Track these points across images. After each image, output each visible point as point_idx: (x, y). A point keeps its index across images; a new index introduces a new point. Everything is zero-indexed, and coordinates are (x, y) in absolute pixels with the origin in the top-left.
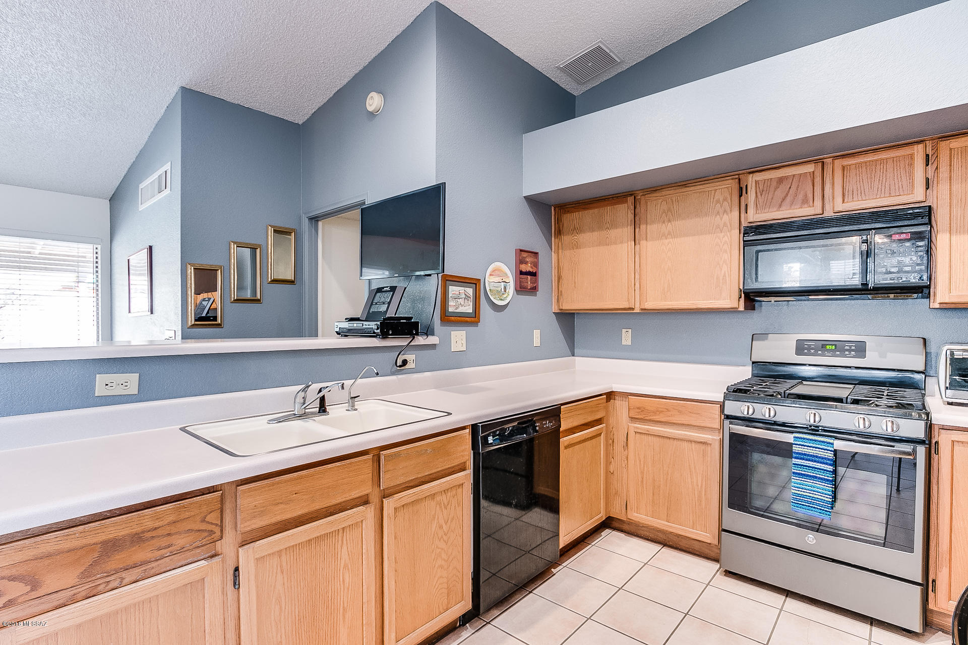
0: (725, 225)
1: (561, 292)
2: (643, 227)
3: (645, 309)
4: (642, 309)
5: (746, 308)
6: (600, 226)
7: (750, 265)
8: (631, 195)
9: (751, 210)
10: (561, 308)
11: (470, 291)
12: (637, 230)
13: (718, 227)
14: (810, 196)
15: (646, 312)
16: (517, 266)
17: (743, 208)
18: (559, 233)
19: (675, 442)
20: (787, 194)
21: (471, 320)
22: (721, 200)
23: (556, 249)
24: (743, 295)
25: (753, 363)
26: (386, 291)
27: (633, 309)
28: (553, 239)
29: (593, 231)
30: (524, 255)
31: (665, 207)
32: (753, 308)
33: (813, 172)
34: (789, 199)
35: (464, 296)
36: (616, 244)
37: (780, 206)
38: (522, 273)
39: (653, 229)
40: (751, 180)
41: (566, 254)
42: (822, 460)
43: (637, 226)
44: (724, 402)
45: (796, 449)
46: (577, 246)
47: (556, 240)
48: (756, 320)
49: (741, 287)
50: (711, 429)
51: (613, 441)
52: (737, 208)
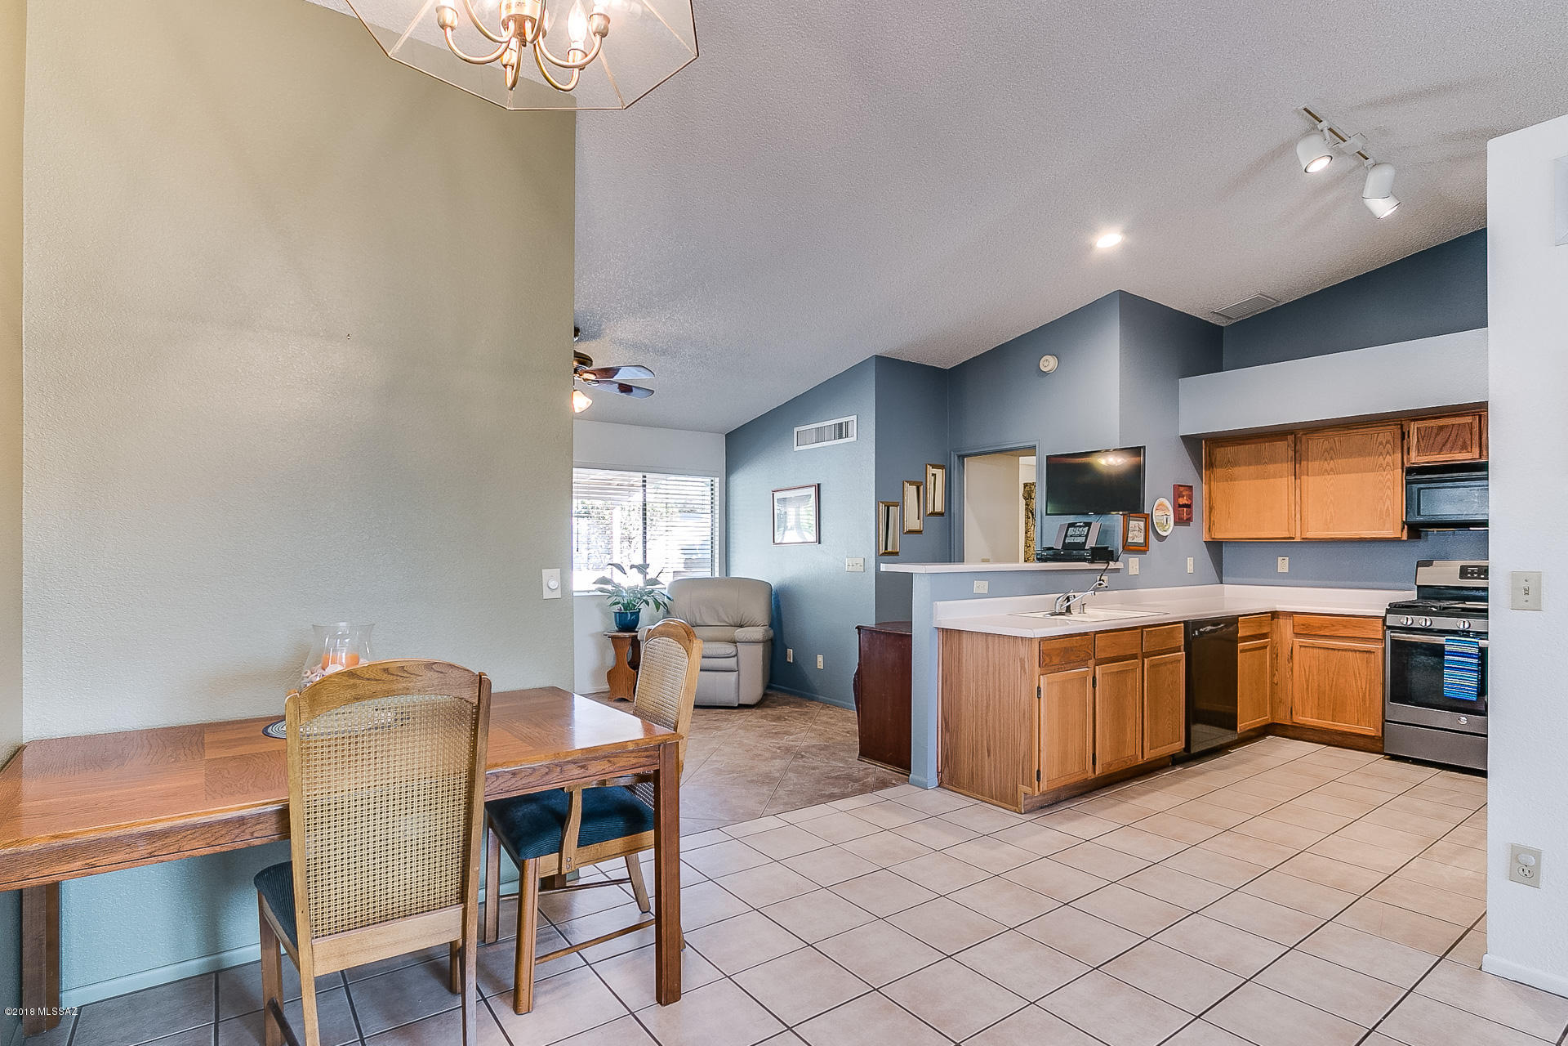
0: (1388, 464)
1: (1214, 521)
2: (1304, 463)
3: (1306, 538)
4: (1303, 538)
5: (1409, 537)
6: (1258, 460)
7: (1412, 502)
8: (1291, 434)
9: (1413, 454)
10: (1213, 536)
11: (1142, 524)
12: (1297, 466)
13: (1381, 466)
14: (1469, 442)
15: (1307, 542)
16: (1175, 500)
17: (1405, 450)
18: (1211, 465)
19: (1340, 652)
20: (1447, 441)
21: (1141, 549)
22: (1384, 442)
23: (1208, 479)
24: (1406, 526)
25: (1419, 586)
26: (1080, 526)
27: (1294, 538)
28: (1204, 471)
29: (1250, 464)
30: (1182, 489)
31: (1326, 445)
32: (1419, 537)
33: (1471, 423)
34: (1449, 445)
35: (1138, 529)
36: (1275, 478)
37: (1441, 450)
38: (1180, 506)
39: (1314, 465)
40: (1414, 427)
41: (1219, 488)
42: (1469, 655)
43: (1298, 461)
44: (1385, 617)
45: (1447, 648)
46: (1232, 479)
47: (1208, 472)
48: (1422, 549)
49: (1404, 520)
50: (1375, 640)
51: (1277, 656)
52: (1400, 451)
